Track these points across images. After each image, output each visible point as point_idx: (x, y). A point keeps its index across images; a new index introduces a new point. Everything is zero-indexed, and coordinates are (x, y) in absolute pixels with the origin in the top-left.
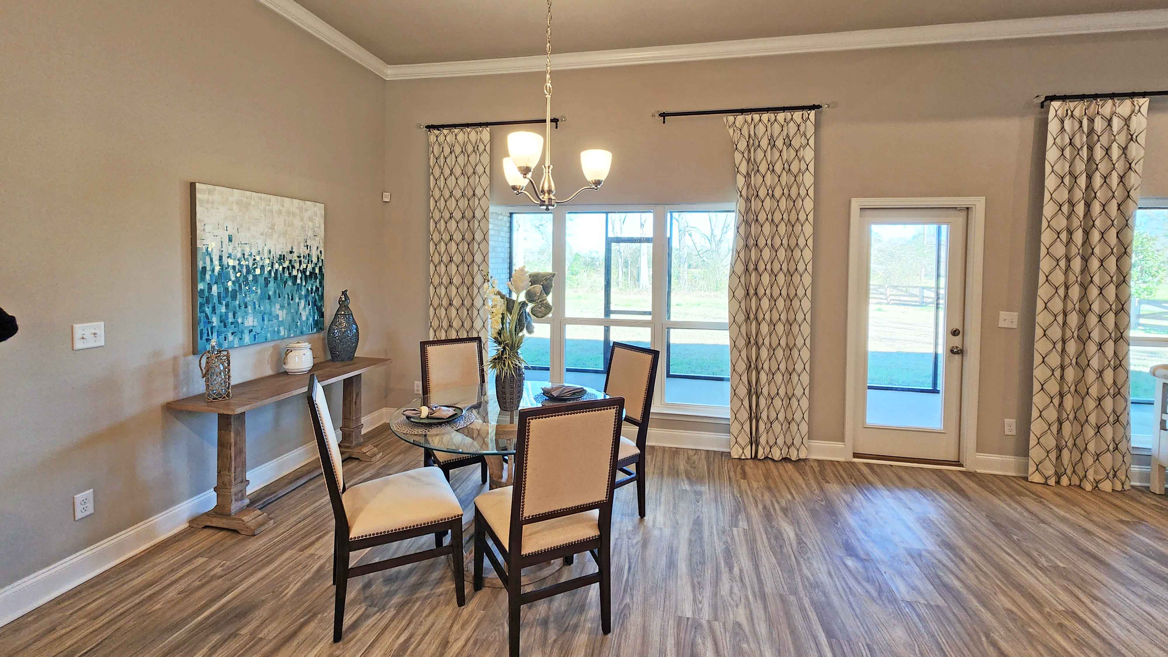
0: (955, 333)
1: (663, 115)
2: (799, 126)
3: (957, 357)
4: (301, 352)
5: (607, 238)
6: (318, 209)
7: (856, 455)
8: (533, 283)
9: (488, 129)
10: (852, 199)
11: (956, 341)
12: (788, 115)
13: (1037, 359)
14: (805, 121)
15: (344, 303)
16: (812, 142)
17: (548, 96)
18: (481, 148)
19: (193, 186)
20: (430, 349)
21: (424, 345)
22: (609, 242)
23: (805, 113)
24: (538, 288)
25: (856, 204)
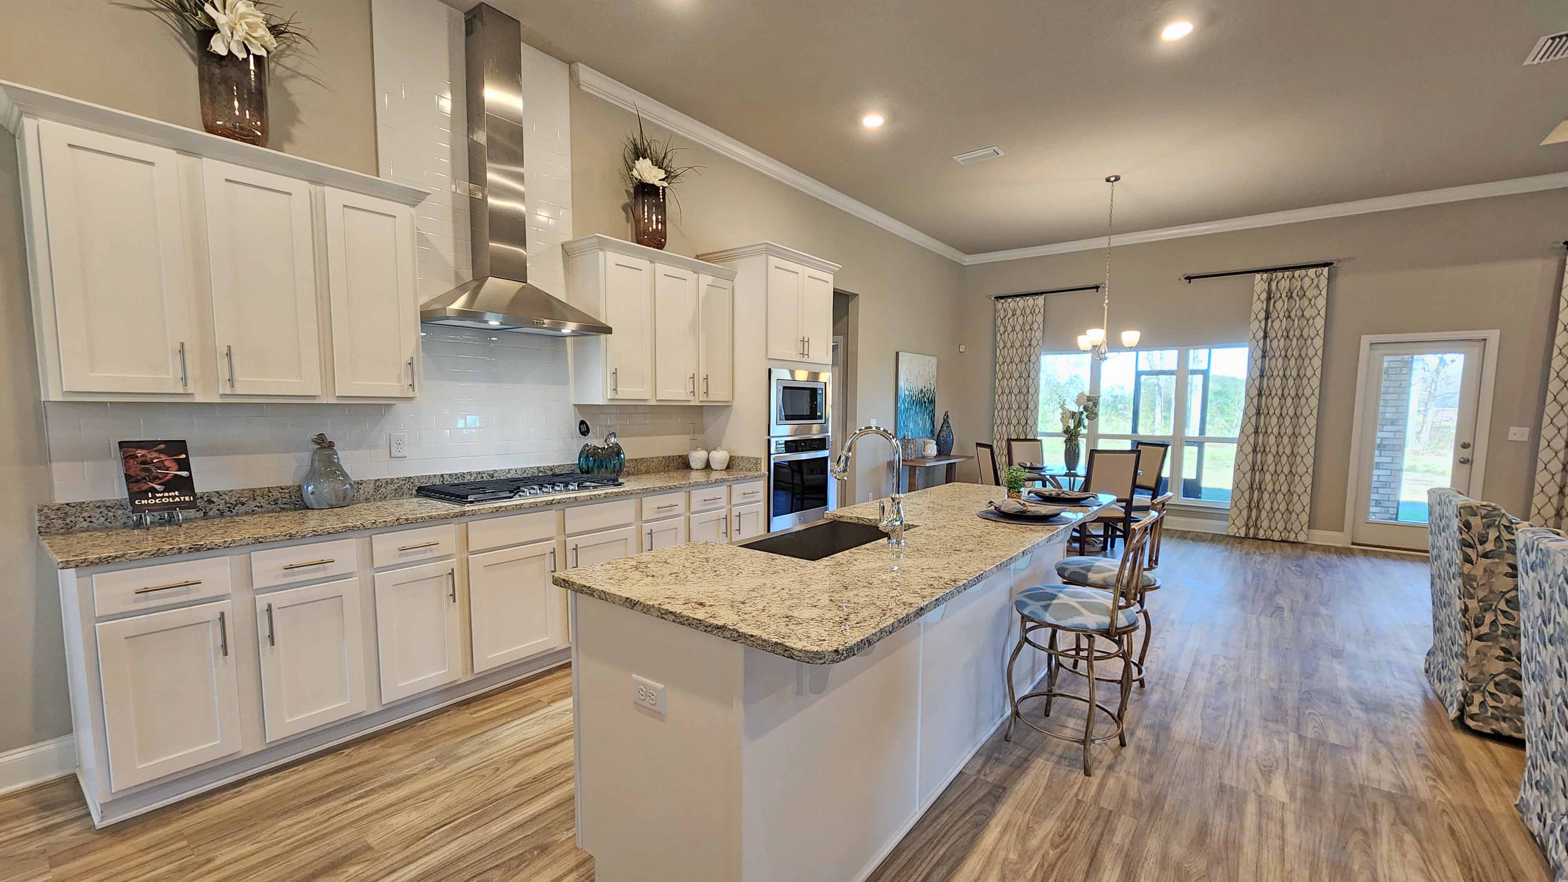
0: (1465, 446)
1: (1189, 278)
2: (1313, 280)
3: (1466, 467)
4: (932, 446)
5: (1137, 371)
6: (934, 360)
7: (1353, 544)
8: (1088, 401)
9: (1043, 296)
10: (1363, 336)
11: (1466, 453)
12: (1303, 272)
13: (1540, 465)
14: (1318, 276)
15: (946, 420)
16: (1324, 293)
17: (1106, 307)
18: (1037, 311)
19: (897, 353)
20: (1013, 443)
21: (1009, 440)
22: (1138, 374)
23: (1319, 270)
24: (1091, 404)
25: (1366, 340)
